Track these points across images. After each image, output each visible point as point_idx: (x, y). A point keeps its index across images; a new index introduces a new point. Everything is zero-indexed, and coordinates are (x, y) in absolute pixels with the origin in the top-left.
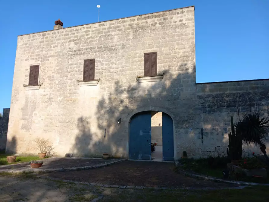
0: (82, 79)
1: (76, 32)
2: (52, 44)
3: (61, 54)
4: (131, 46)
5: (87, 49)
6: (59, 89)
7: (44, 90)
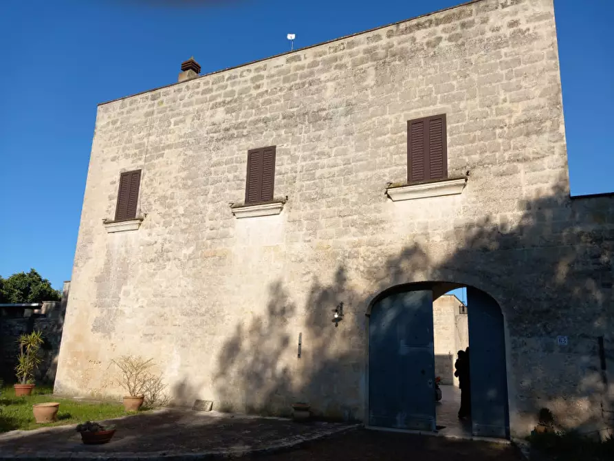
0: (242, 200)
1: (229, 82)
2: (173, 116)
3: (191, 140)
4: (370, 106)
5: (256, 122)
6: (184, 227)
7: (148, 231)
